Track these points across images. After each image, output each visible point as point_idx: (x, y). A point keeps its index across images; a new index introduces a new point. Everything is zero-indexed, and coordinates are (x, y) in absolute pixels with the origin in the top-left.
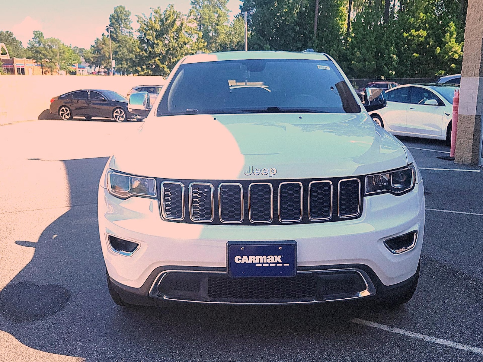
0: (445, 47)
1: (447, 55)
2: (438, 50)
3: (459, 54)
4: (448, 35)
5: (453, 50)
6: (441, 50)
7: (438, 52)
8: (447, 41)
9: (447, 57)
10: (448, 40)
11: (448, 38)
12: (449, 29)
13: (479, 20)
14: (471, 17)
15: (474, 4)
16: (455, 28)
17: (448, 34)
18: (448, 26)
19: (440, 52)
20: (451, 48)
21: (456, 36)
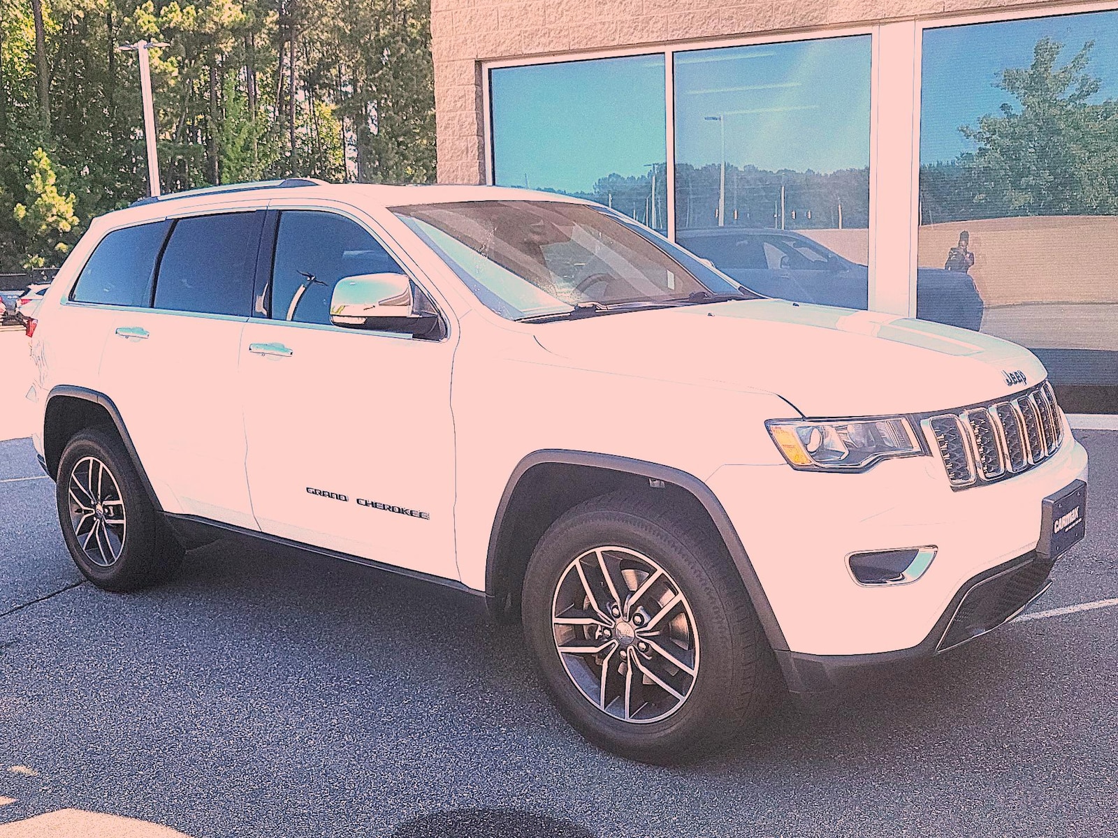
0: (36, 203)
1: (43, 222)
2: (20, 210)
3: (70, 220)
4: (37, 178)
5: (54, 211)
6: (27, 210)
7: (22, 216)
8: (39, 191)
9: (44, 227)
10: (40, 188)
11: (38, 183)
12: (36, 164)
13: (465, 153)
14: (448, 144)
15: (450, 122)
16: (49, 161)
17: (38, 175)
18: (33, 157)
19: (26, 217)
20: (49, 207)
21: (56, 180)
